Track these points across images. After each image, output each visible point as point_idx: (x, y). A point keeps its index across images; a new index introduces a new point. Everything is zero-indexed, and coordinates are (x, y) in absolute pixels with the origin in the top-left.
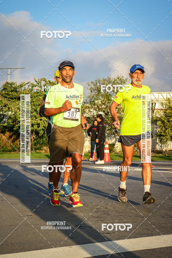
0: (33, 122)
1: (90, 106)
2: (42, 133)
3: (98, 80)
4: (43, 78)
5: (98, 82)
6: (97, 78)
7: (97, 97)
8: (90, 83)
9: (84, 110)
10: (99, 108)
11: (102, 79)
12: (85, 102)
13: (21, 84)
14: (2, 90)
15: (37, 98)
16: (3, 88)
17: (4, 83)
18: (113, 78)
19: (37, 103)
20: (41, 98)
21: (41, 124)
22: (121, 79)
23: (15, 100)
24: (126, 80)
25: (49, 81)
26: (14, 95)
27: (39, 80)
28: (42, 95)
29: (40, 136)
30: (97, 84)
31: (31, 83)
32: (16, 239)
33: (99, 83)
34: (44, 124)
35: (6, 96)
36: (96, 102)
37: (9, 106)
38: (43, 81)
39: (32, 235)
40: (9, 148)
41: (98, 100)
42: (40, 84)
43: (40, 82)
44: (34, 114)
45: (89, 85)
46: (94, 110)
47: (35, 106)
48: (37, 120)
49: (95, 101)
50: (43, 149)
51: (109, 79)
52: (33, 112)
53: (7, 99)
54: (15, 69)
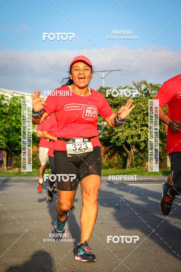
0: (132, 133)
2: (144, 146)
4: (143, 81)
15: (137, 104)
17: (98, 88)
19: (137, 111)
20: (141, 104)
21: (142, 135)
25: (151, 84)
27: (139, 84)
28: (143, 101)
29: (141, 150)
31: (130, 87)
34: (145, 135)
38: (143, 84)
42: (139, 88)
43: (139, 86)
44: (133, 123)
48: (137, 130)
50: (145, 164)
52: (133, 121)
54: (110, 72)
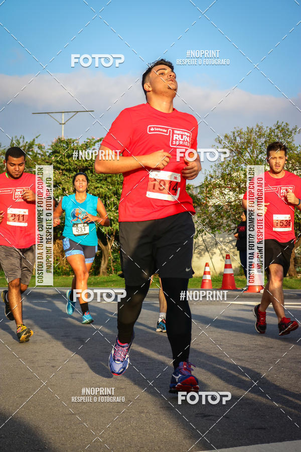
0: (110, 216)
1: (222, 182)
3: (237, 132)
5: (238, 135)
6: (235, 128)
7: (237, 166)
8: (222, 138)
9: (210, 190)
10: (239, 187)
11: (245, 130)
12: (212, 175)
13: (87, 142)
14: (50, 154)
16: (51, 151)
17: (54, 141)
18: (267, 127)
19: (119, 180)
22: (283, 129)
23: (75, 173)
24: (294, 132)
26: (72, 164)
30: (235, 140)
32: (82, 440)
33: (241, 138)
35: (58, 165)
36: (234, 175)
37: (64, 186)
39: (112, 431)
40: (64, 268)
41: (237, 171)
44: (112, 200)
45: (220, 142)
46: (231, 191)
47: (113, 184)
49: (232, 173)
51: (259, 130)
52: (111, 197)
53: (61, 171)
54: (75, 113)
